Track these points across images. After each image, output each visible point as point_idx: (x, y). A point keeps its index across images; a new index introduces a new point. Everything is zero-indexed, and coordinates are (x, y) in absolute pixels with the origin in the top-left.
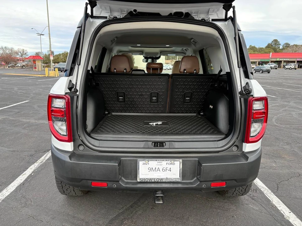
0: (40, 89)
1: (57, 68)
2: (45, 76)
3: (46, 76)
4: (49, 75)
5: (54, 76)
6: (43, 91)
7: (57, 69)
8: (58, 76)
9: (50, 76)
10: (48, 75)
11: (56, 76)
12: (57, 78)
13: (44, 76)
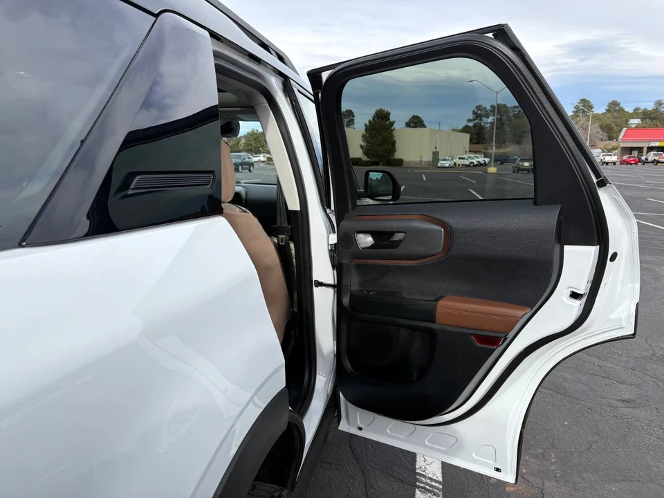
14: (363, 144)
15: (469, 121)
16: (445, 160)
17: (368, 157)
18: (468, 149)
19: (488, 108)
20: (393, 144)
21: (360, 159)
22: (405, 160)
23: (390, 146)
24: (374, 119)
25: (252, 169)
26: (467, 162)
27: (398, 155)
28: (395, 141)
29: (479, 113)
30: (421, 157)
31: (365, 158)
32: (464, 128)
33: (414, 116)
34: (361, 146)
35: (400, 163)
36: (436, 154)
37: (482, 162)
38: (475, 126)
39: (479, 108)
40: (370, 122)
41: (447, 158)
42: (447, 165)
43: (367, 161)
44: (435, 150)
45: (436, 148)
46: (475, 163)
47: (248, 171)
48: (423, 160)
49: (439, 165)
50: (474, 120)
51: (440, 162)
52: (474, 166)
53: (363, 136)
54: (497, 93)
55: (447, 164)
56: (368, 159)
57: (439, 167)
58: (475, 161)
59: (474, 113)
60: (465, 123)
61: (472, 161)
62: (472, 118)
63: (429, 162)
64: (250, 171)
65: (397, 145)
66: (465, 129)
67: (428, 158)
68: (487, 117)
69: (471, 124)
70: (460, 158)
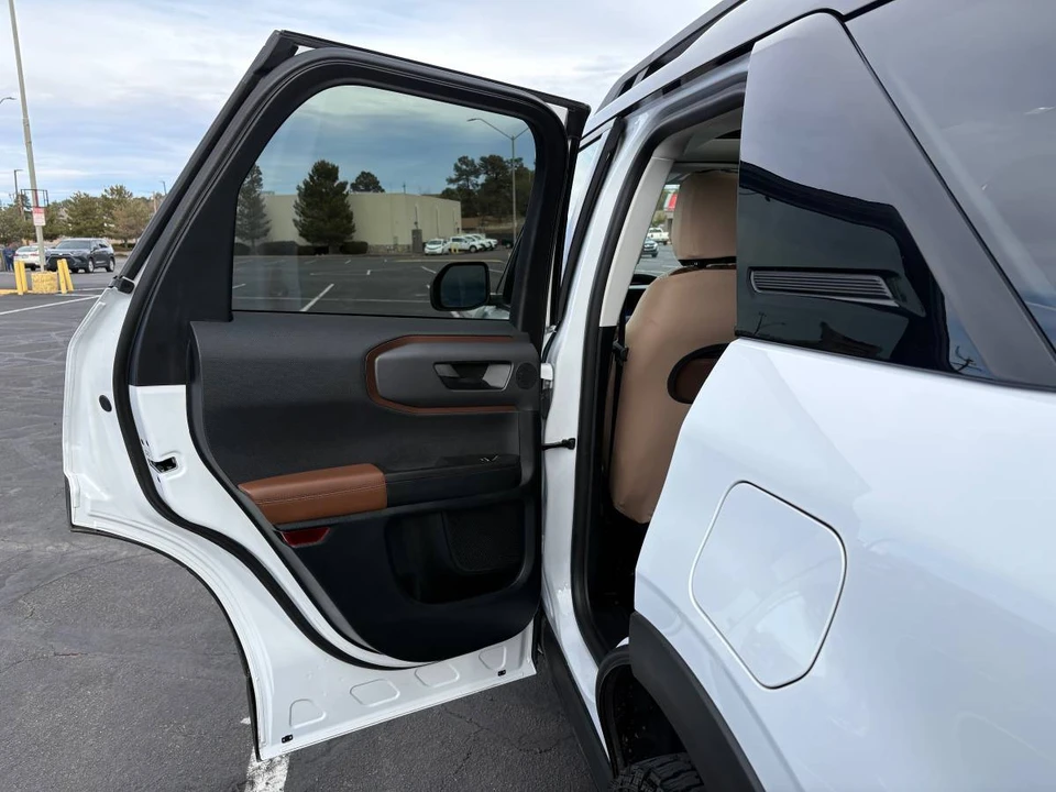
0: (16, 355)
1: (64, 260)
2: (12, 291)
3: (20, 293)
4: (30, 288)
5: (55, 291)
6: (31, 363)
7: (62, 265)
8: (71, 288)
9: (35, 290)
10: (25, 289)
11: (64, 291)
12: (64, 298)
13: (11, 294)
14: (298, 218)
15: (451, 181)
16: (434, 243)
17: (308, 240)
18: (460, 226)
19: (477, 162)
20: (349, 217)
21: (292, 244)
22: (370, 243)
23: (345, 221)
24: (311, 177)
25: (112, 267)
26: (465, 246)
27: (358, 237)
28: (352, 214)
29: (465, 169)
30: (396, 238)
31: (302, 242)
32: (443, 193)
33: (363, 173)
34: (294, 221)
35: (361, 249)
36: (417, 234)
37: (487, 245)
38: (459, 189)
39: (463, 160)
40: (306, 183)
41: (437, 239)
42: (439, 251)
43: (307, 247)
44: (415, 228)
45: (416, 223)
46: (479, 247)
47: (104, 270)
48: (400, 243)
49: (427, 251)
50: (457, 180)
51: (428, 246)
52: (477, 251)
53: (296, 206)
54: (513, 139)
55: (438, 249)
56: (309, 244)
57: (427, 255)
58: (477, 244)
59: (457, 168)
60: (445, 186)
61: (473, 243)
62: (454, 177)
63: (409, 247)
64: (108, 270)
65: (356, 220)
66: (447, 194)
67: (406, 240)
68: (476, 173)
69: (453, 187)
70: (454, 240)
